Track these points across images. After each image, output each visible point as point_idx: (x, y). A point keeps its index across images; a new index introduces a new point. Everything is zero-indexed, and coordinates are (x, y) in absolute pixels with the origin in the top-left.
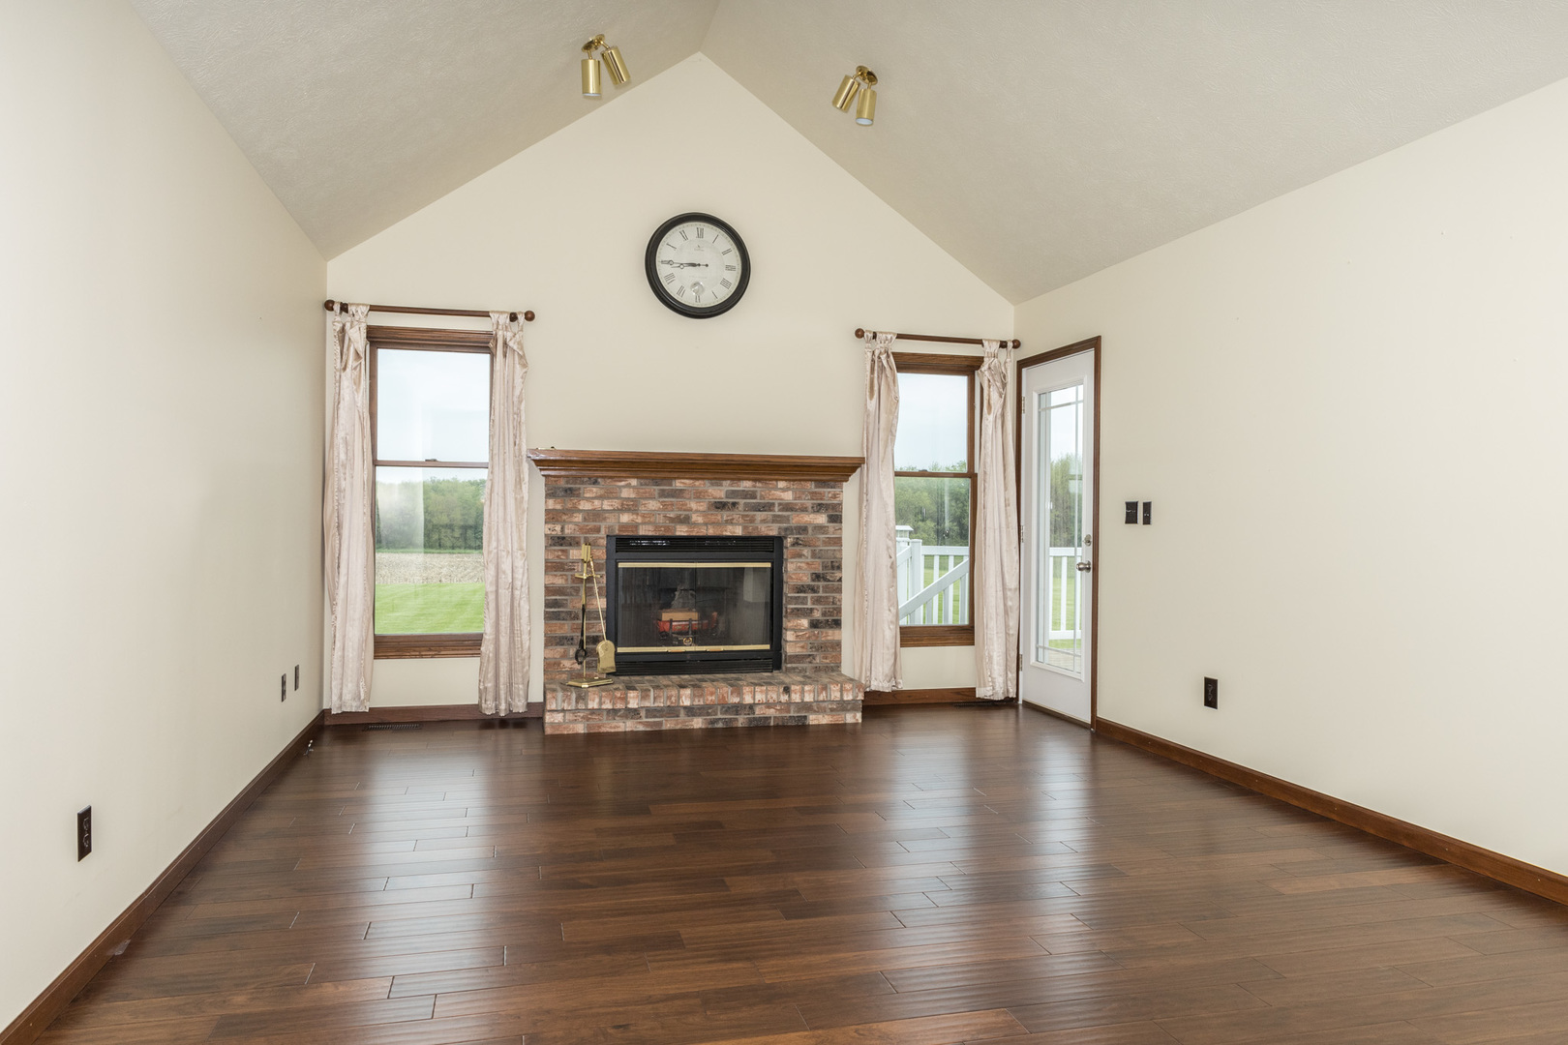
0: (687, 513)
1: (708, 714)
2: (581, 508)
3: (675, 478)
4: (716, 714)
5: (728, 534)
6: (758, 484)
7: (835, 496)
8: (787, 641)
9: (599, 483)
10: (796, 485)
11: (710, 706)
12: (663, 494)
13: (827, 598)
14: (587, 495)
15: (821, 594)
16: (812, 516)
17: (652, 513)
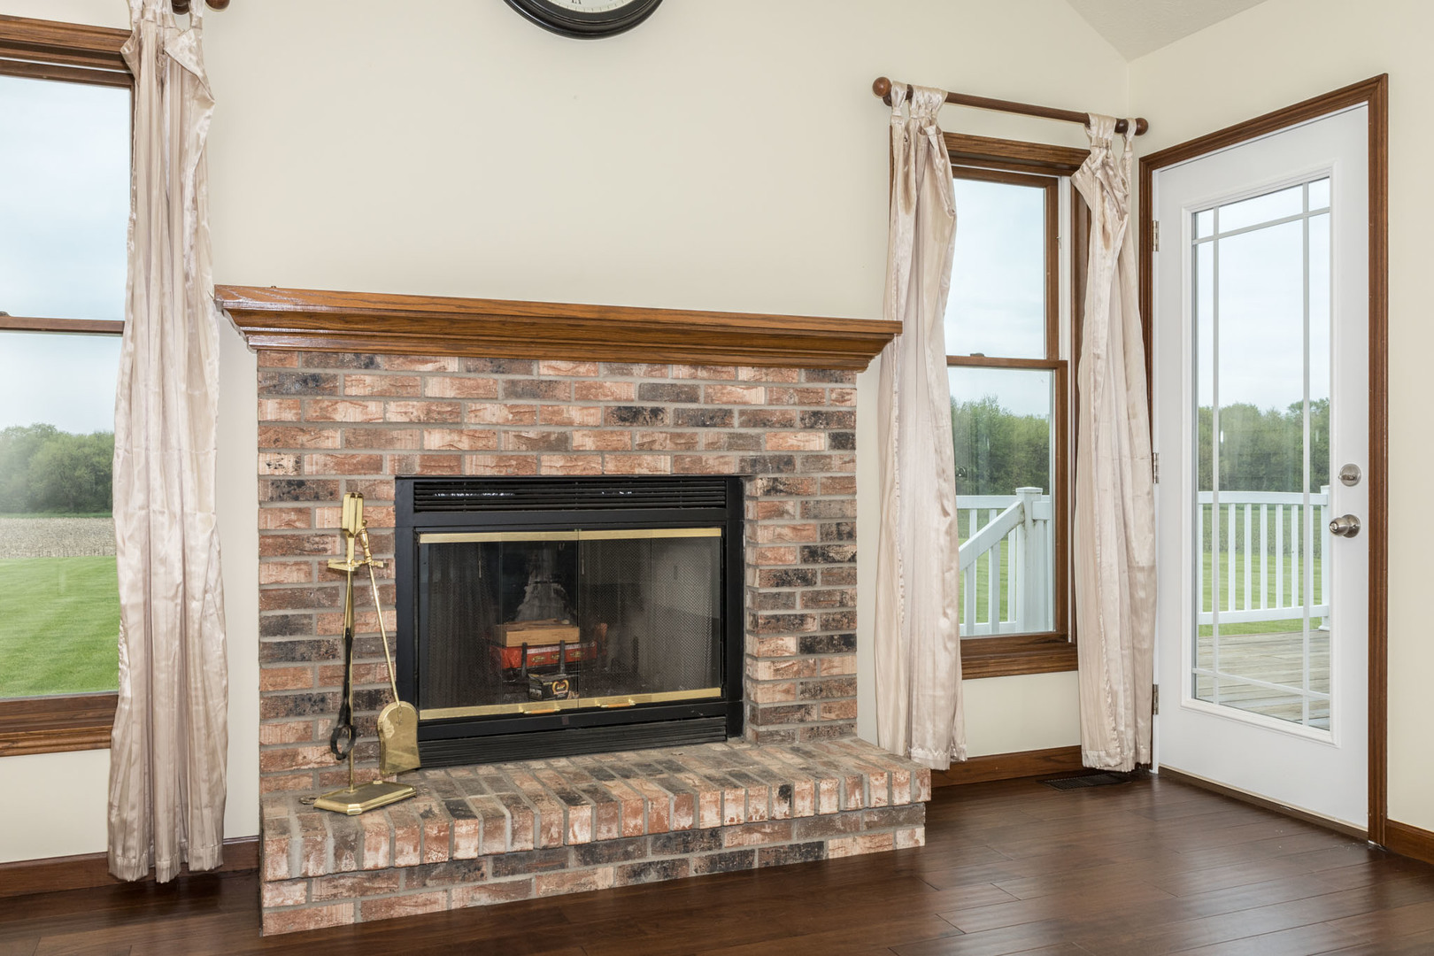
0: (562, 429)
1: (627, 856)
2: (338, 417)
3: (538, 358)
4: (643, 855)
5: (645, 471)
6: (702, 373)
7: (842, 398)
8: (757, 681)
9: (378, 367)
10: (771, 376)
11: (630, 840)
12: (513, 390)
13: (830, 593)
14: (353, 391)
15: (819, 587)
16: (801, 435)
17: (492, 430)
